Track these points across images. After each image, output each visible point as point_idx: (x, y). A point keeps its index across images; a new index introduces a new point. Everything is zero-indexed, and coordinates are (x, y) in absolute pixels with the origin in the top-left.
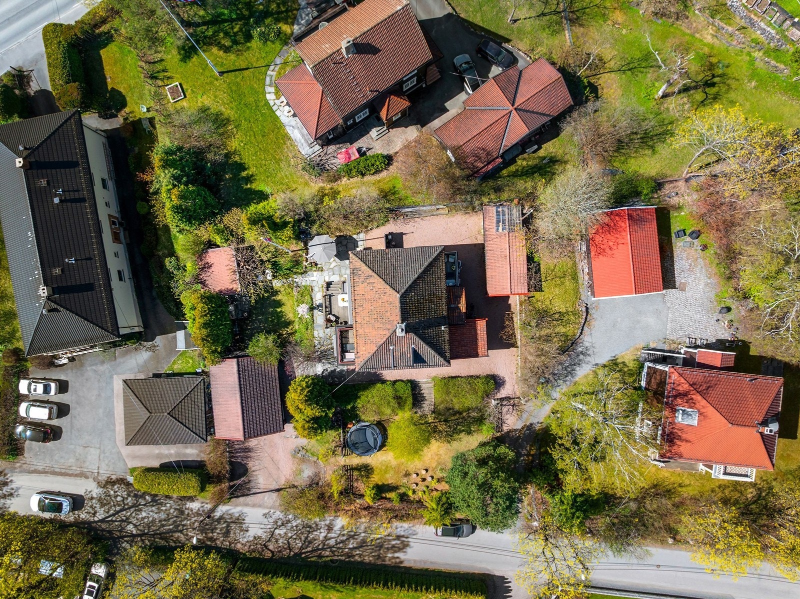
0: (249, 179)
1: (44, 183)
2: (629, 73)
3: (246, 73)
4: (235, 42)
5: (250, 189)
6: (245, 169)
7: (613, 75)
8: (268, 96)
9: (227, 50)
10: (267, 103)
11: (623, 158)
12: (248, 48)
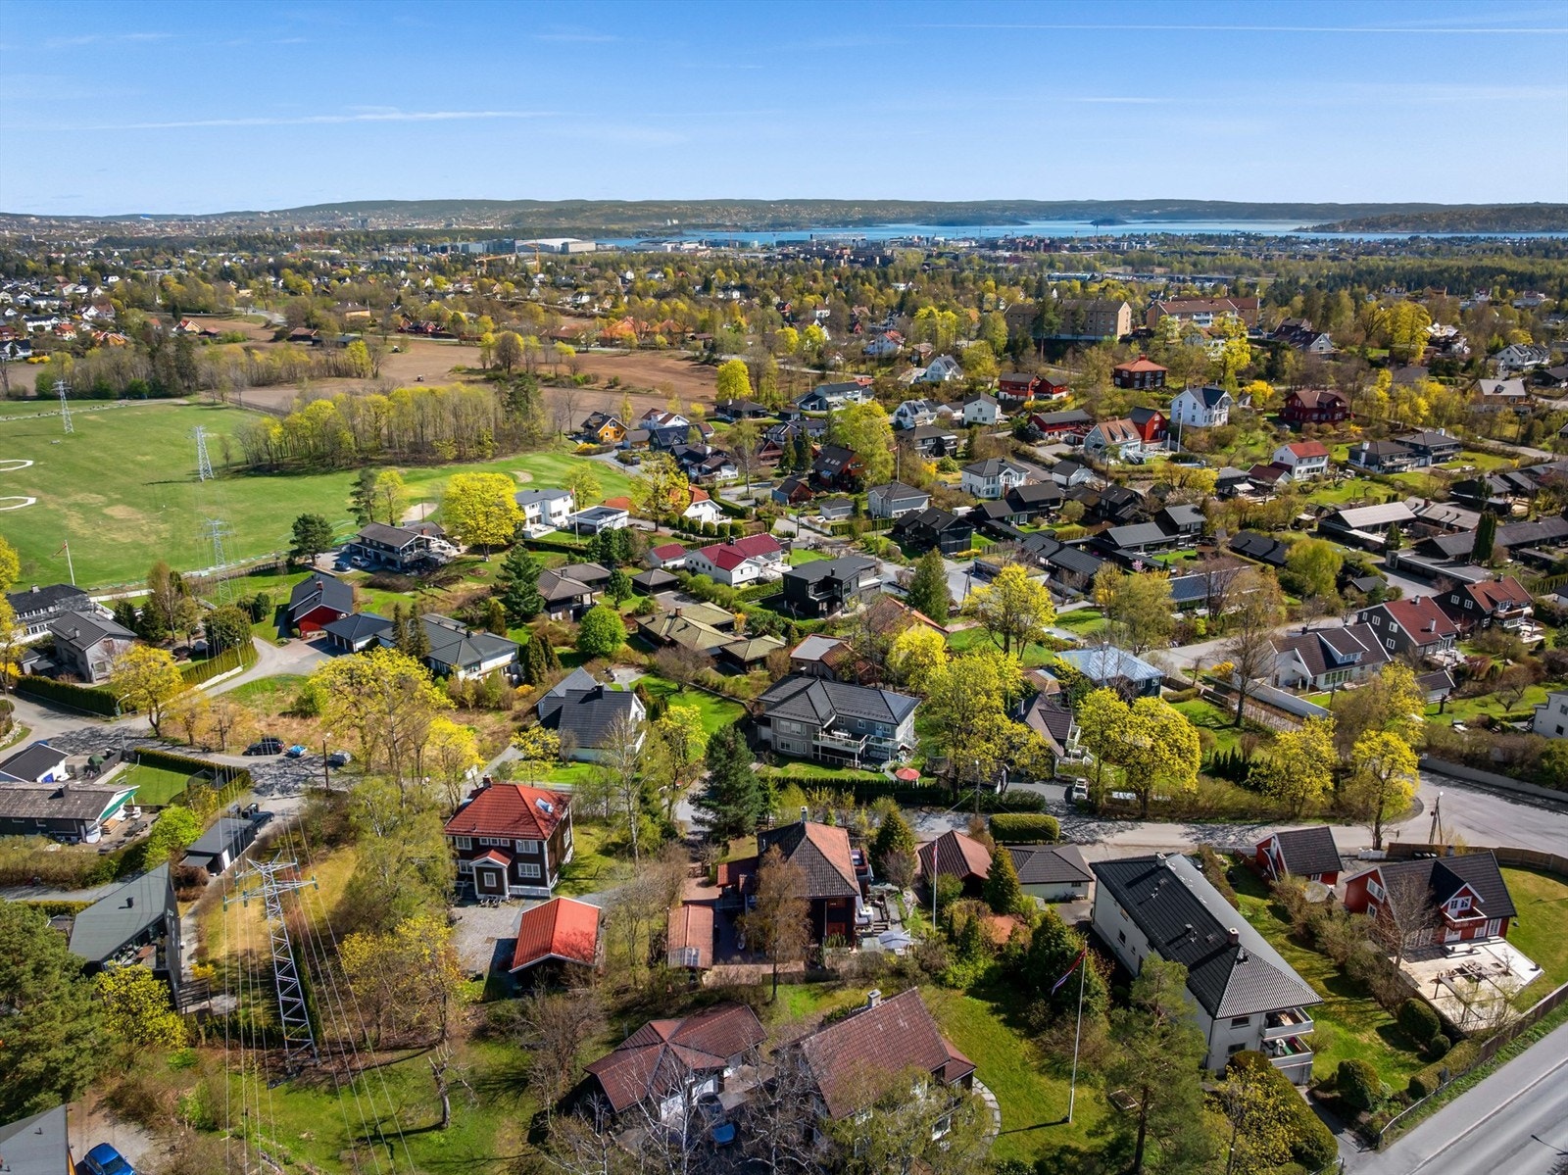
0: (995, 1011)
1: (1210, 937)
2: (477, 1156)
3: (1031, 1123)
4: (1056, 1159)
5: (991, 1001)
6: (1004, 1020)
7: (501, 1155)
8: (993, 1097)
9: (1066, 1150)
10: (992, 1089)
11: (517, 1063)
12: (1036, 1153)
